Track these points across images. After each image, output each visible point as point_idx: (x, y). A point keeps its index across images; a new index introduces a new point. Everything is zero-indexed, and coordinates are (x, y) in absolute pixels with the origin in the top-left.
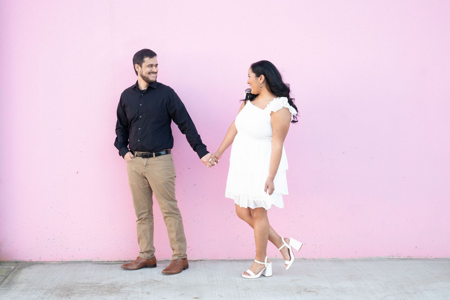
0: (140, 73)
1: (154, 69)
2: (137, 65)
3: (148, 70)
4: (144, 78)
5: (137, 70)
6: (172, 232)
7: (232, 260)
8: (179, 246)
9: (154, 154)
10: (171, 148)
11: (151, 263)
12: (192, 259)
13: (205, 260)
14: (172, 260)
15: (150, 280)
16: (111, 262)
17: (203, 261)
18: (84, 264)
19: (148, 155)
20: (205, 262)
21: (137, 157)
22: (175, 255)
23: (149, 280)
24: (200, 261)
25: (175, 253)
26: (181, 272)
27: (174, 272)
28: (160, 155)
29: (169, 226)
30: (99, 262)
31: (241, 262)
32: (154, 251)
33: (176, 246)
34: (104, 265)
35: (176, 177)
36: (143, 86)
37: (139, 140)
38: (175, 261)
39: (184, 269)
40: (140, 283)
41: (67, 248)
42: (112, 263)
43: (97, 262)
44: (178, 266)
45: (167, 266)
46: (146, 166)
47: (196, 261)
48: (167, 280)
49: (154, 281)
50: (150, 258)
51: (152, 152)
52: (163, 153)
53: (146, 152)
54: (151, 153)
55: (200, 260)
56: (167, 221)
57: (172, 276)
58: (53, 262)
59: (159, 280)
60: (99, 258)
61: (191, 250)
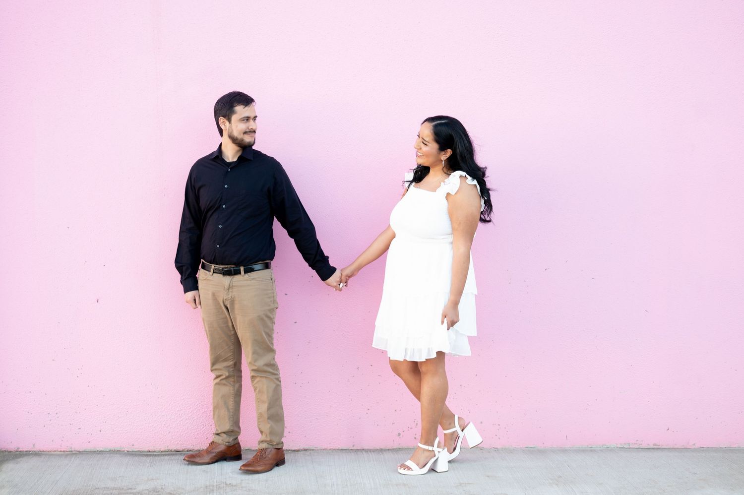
0: (229, 132)
1: (252, 125)
2: (221, 119)
3: (243, 126)
4: (234, 140)
5: (222, 127)
6: (263, 402)
7: (359, 450)
8: (271, 426)
9: (242, 269)
10: (272, 260)
11: (232, 453)
12: (291, 448)
13: (313, 450)
14: (257, 449)
15: (220, 483)
16: (153, 452)
17: (310, 451)
18: (108, 455)
19: (232, 270)
20: (312, 452)
21: (215, 274)
22: (262, 441)
23: (218, 484)
24: (304, 452)
25: (263, 438)
26: (270, 470)
27: (259, 468)
28: (252, 270)
29: (259, 391)
30: (134, 453)
31: (373, 453)
32: (239, 433)
33: (266, 427)
34: (142, 458)
35: (277, 308)
36: (231, 154)
37: (218, 246)
38: (263, 451)
39: (277, 465)
40: (202, 487)
41: (80, 429)
42: (155, 453)
43: (130, 453)
44: (267, 459)
45: (249, 460)
46: (229, 289)
47: (298, 451)
48: (248, 483)
49: (226, 484)
50: (232, 443)
51: (238, 264)
52: (256, 267)
53: (229, 266)
54: (237, 267)
55: (305, 450)
56: (256, 383)
57: (256, 476)
58: (55, 451)
59: (234, 483)
60: (133, 445)
61: (289, 432)
